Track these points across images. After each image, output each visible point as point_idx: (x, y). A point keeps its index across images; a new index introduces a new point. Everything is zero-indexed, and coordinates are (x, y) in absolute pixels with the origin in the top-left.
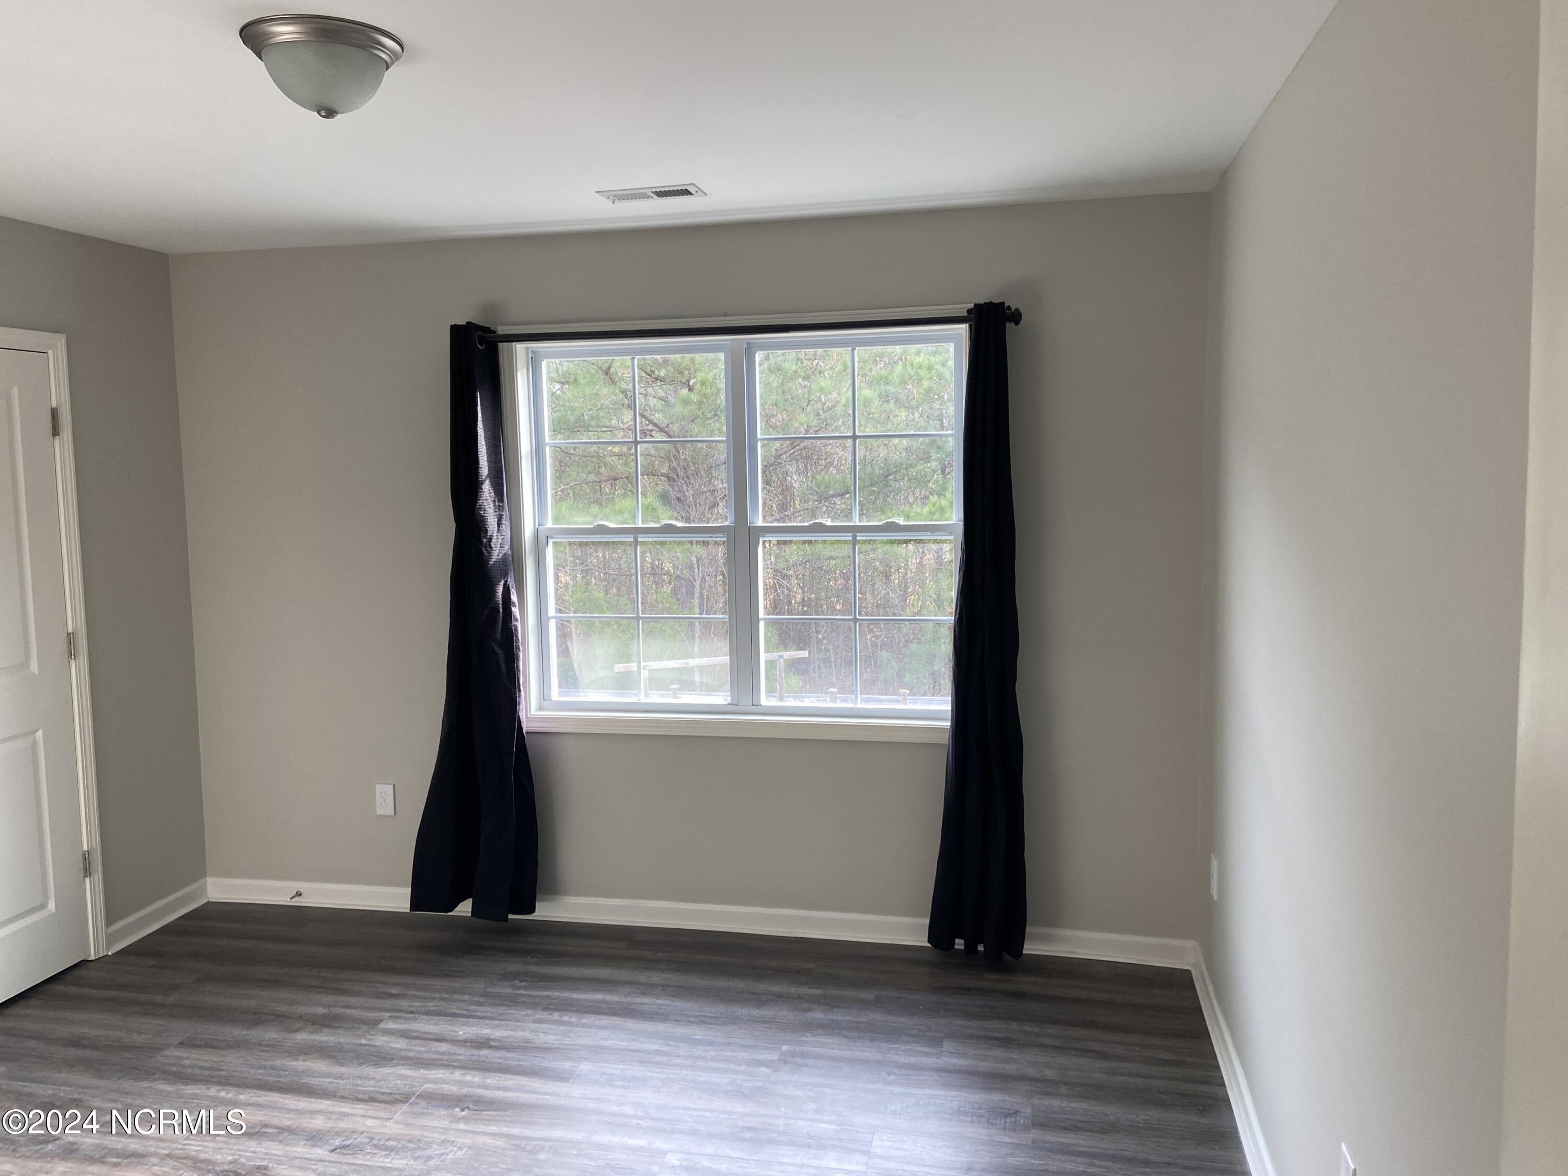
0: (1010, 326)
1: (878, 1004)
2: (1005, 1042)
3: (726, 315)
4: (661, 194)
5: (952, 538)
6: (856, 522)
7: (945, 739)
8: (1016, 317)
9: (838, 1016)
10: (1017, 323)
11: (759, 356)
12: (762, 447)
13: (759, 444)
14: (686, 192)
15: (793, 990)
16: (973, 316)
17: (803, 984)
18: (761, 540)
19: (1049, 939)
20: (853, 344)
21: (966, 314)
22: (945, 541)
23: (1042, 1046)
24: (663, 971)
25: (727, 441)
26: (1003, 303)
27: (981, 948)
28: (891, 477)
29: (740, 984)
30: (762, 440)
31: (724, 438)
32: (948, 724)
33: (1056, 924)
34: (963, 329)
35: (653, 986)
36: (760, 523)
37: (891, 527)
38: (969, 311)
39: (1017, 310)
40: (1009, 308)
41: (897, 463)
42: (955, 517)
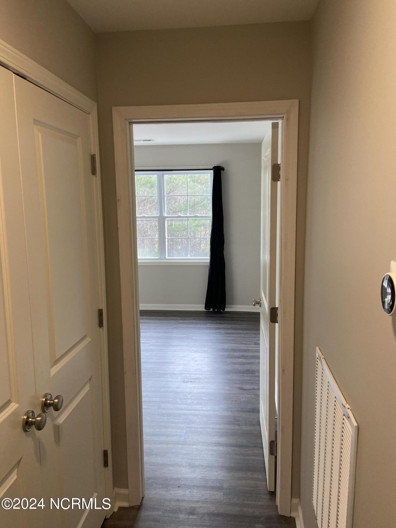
0: (222, 171)
1: (194, 319)
2: (220, 324)
3: (158, 167)
4: (144, 141)
5: (210, 219)
6: (188, 215)
7: (209, 264)
8: (223, 169)
9: (185, 321)
10: (224, 171)
11: (165, 176)
12: (166, 197)
13: (165, 197)
14: (150, 140)
15: (175, 318)
16: (214, 169)
17: (177, 317)
18: (166, 219)
19: (231, 308)
20: (187, 174)
21: (212, 168)
22: (208, 220)
23: (227, 324)
24: (145, 316)
25: (158, 196)
26: (220, 166)
27: (216, 310)
28: (196, 206)
29: (163, 318)
30: (166, 196)
31: (157, 195)
32: (209, 261)
33: (233, 304)
34: (212, 171)
35: (144, 319)
36: (166, 215)
37: (196, 217)
38: (213, 167)
39: (224, 168)
40: (222, 167)
41: (198, 201)
42: (210, 214)
